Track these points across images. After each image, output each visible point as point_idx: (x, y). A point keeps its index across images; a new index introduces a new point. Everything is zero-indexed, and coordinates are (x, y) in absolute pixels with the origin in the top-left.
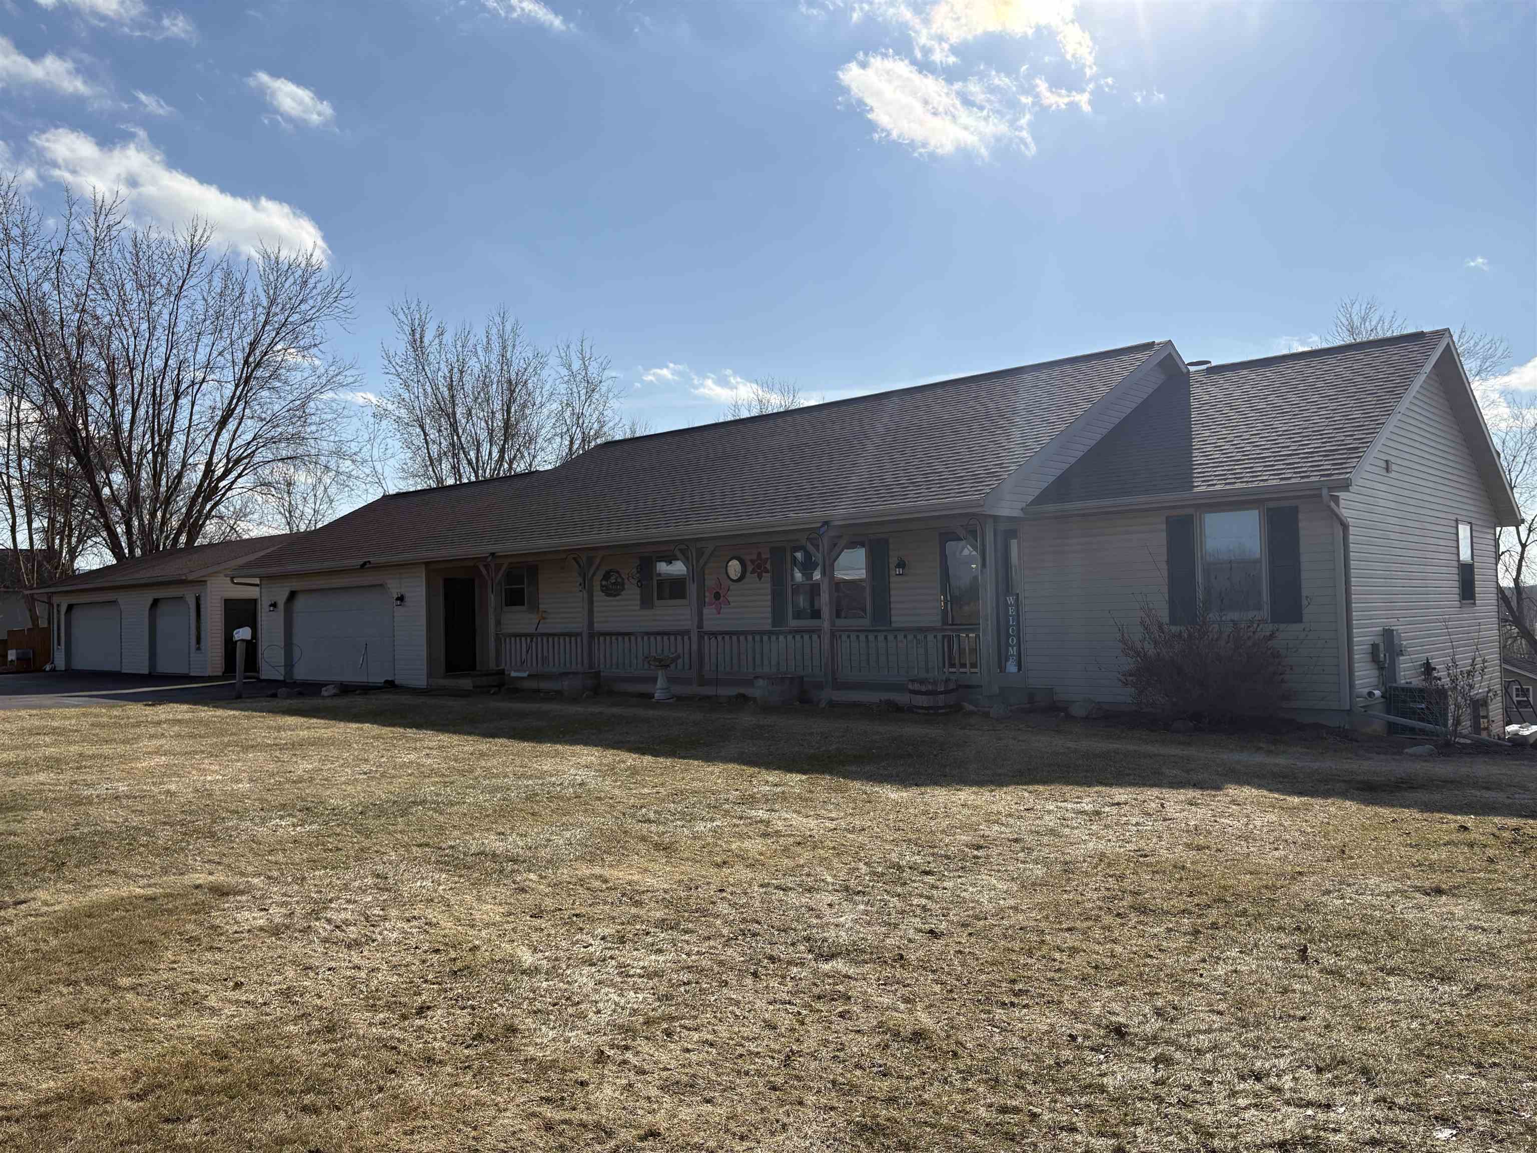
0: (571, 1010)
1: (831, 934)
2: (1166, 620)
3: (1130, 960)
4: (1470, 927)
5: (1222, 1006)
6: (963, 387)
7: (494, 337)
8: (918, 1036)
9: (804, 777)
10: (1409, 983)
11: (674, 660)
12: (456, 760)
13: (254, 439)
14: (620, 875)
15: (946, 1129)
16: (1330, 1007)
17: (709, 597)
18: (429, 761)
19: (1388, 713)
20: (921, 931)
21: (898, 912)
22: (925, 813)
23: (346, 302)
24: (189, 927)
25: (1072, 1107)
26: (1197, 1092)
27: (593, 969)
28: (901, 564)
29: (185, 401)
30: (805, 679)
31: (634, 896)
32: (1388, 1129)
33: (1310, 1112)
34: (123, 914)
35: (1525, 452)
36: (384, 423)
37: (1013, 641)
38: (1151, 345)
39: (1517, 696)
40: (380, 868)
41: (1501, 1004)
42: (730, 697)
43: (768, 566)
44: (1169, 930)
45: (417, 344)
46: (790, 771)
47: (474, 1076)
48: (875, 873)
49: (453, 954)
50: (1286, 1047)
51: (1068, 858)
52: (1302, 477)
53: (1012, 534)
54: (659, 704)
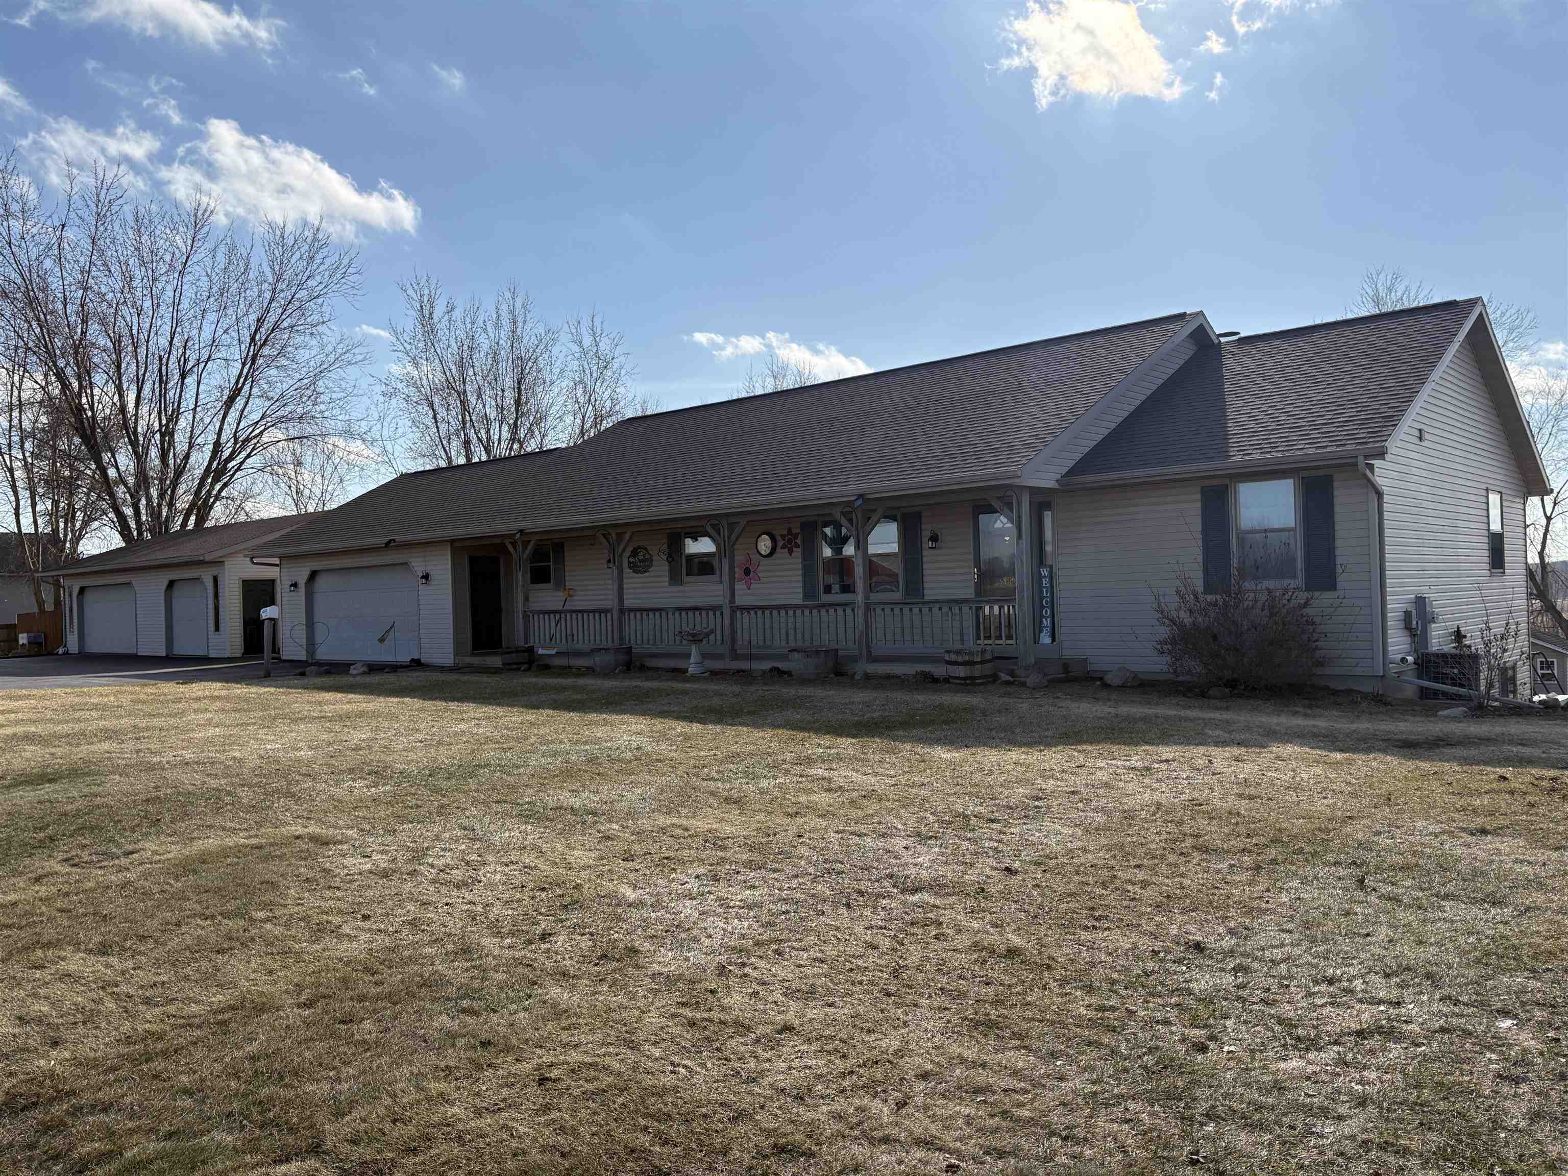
0: (683, 936)
1: (912, 871)
2: (1200, 589)
3: (1199, 891)
4: (1516, 861)
5: (1290, 926)
6: (993, 360)
7: (505, 314)
8: (1012, 953)
9: (854, 741)
10: (1463, 906)
11: (707, 635)
12: (508, 729)
13: (262, 418)
14: (697, 824)
15: (1053, 1023)
16: (1390, 926)
17: (739, 573)
18: (481, 731)
19: (1420, 677)
20: (996, 869)
21: (971, 854)
22: (981, 770)
23: (353, 278)
24: (302, 870)
25: (1164, 1006)
26: (1276, 993)
27: (695, 903)
28: (934, 538)
29: (191, 380)
30: (840, 653)
31: (716, 842)
32: (1455, 1021)
33: (1382, 1008)
34: (235, 860)
35: (1551, 424)
36: (394, 401)
37: (1047, 612)
38: (1182, 316)
39: (1542, 668)
40: (466, 822)
41: (1551, 922)
42: (764, 672)
43: (799, 541)
44: (1231, 866)
45: (427, 322)
46: (840, 735)
47: (610, 987)
48: (943, 822)
49: (559, 892)
50: (1354, 958)
51: (1126, 807)
52: (1338, 446)
53: (1047, 505)
54: (694, 678)
